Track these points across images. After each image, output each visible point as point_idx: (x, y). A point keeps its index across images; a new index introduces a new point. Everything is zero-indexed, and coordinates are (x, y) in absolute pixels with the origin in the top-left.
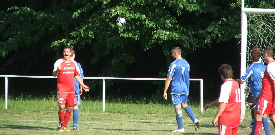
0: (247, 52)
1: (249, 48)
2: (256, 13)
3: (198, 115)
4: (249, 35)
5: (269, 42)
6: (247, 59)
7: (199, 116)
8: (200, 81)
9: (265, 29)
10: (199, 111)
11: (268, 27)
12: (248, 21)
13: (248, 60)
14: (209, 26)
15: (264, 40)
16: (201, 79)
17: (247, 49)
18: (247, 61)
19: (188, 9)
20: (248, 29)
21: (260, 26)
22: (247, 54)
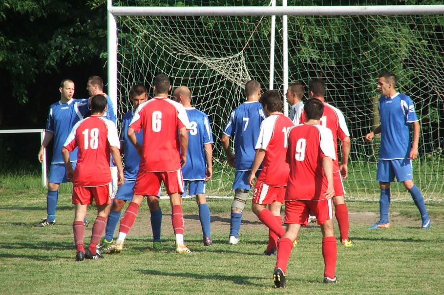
0: (118, 82)
1: (122, 74)
2: (132, 15)
3: (39, 191)
4: (121, 52)
5: (156, 63)
6: (118, 93)
7: (40, 193)
8: (40, 133)
9: (147, 42)
10: (40, 185)
11: (153, 37)
12: (120, 29)
13: (121, 96)
14: (54, 36)
15: (147, 61)
16: (42, 130)
17: (118, 76)
18: (119, 97)
19: (17, 9)
20: (119, 41)
21: (140, 36)
22: (118, 85)
